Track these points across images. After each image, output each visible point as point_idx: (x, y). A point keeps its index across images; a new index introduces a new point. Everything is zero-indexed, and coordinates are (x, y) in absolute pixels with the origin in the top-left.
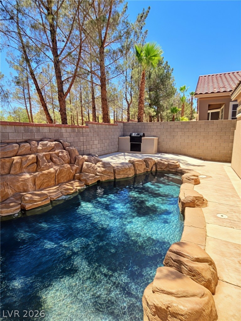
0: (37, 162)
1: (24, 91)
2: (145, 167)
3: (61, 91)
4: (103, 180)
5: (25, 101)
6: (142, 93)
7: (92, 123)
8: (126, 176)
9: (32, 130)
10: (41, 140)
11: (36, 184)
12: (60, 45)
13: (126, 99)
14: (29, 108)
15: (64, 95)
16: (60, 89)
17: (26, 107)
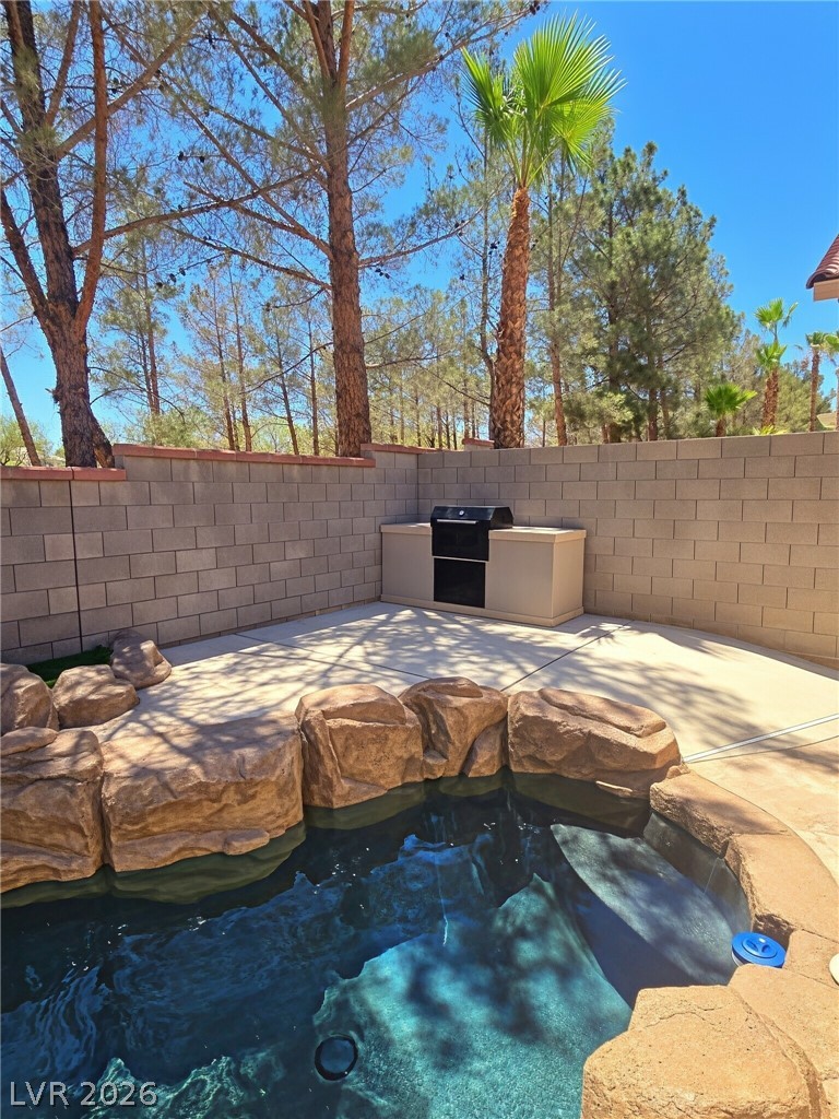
2: (416, 749)
13: (484, 350)
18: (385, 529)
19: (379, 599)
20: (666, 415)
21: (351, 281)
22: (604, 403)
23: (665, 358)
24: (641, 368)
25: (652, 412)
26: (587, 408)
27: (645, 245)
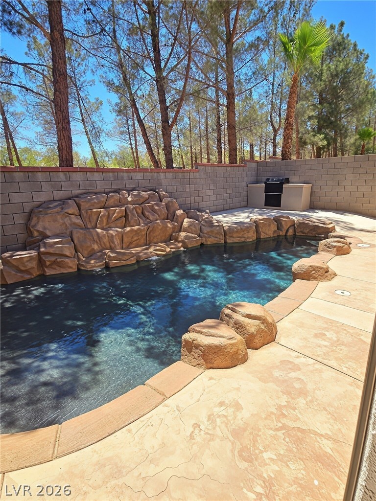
0: (126, 216)
1: (127, 122)
2: (276, 229)
3: (165, 120)
4: (209, 243)
5: (130, 136)
6: (291, 111)
7: (204, 165)
8: (243, 240)
9: (122, 177)
10: (134, 190)
11: (124, 241)
12: (164, 53)
13: (271, 122)
14: (134, 146)
15: (169, 126)
16: (164, 118)
17: (131, 145)
18: (249, 185)
19: (247, 207)
20: (341, 141)
21: (233, 103)
22: (316, 139)
23: (342, 116)
24: (331, 123)
25: (335, 140)
26: (308, 141)
27: (337, 71)
